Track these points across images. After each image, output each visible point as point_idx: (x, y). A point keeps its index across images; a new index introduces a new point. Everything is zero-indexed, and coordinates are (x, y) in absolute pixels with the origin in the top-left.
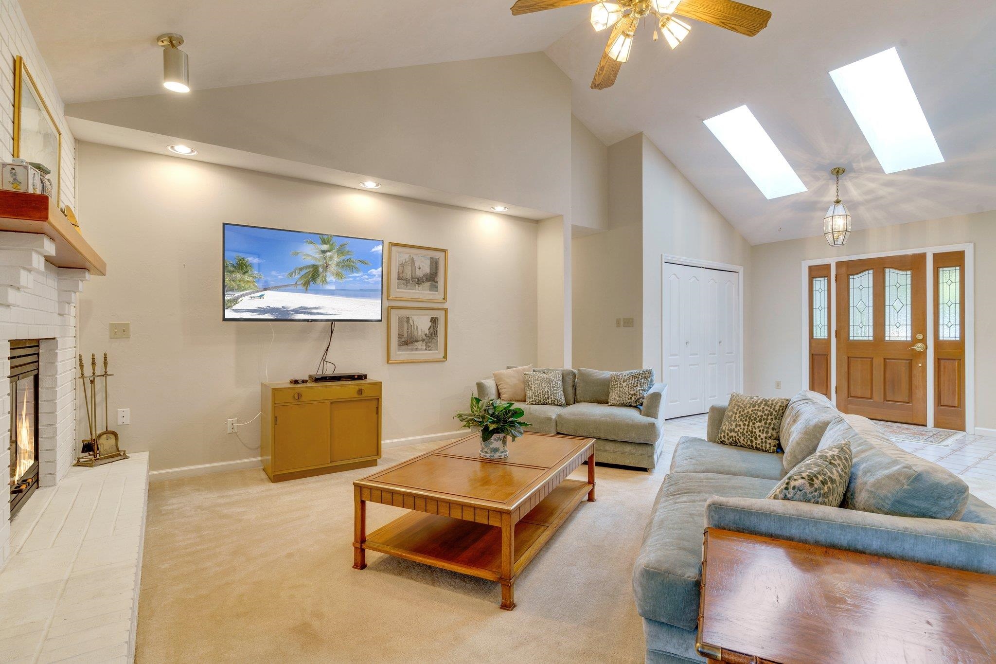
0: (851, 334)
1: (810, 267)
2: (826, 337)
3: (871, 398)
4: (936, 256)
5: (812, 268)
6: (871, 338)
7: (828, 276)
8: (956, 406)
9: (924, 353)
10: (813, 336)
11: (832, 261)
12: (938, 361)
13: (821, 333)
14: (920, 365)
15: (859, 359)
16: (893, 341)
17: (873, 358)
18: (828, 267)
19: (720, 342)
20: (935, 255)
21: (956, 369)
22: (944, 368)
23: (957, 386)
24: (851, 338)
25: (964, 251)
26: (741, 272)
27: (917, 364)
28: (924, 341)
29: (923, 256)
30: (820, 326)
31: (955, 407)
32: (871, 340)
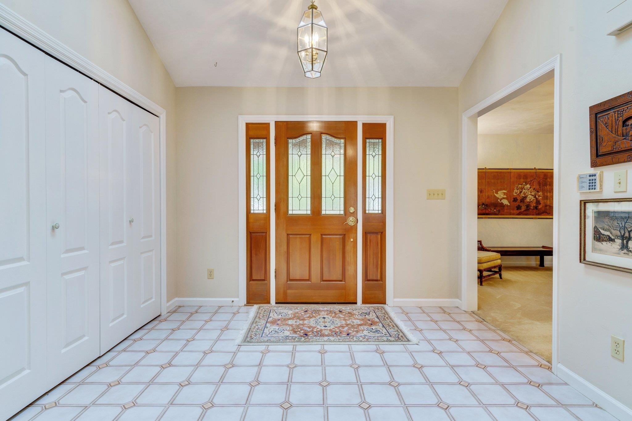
0: (290, 208)
1: (247, 124)
2: (265, 212)
3: (308, 280)
4: (366, 126)
5: (250, 125)
6: (309, 212)
7: (267, 138)
8: (379, 279)
9: (355, 228)
10: (250, 210)
11: (271, 119)
12: (366, 234)
13: (258, 207)
14: (352, 240)
15: (298, 236)
16: (329, 214)
17: (310, 235)
18: (266, 126)
19: (131, 222)
20: (364, 124)
21: (379, 242)
22: (370, 241)
23: (379, 260)
24: (290, 212)
25: (385, 124)
26: (163, 117)
27: (349, 238)
28: (355, 214)
29: (354, 124)
30: (258, 197)
31: (377, 280)
32: (309, 214)
